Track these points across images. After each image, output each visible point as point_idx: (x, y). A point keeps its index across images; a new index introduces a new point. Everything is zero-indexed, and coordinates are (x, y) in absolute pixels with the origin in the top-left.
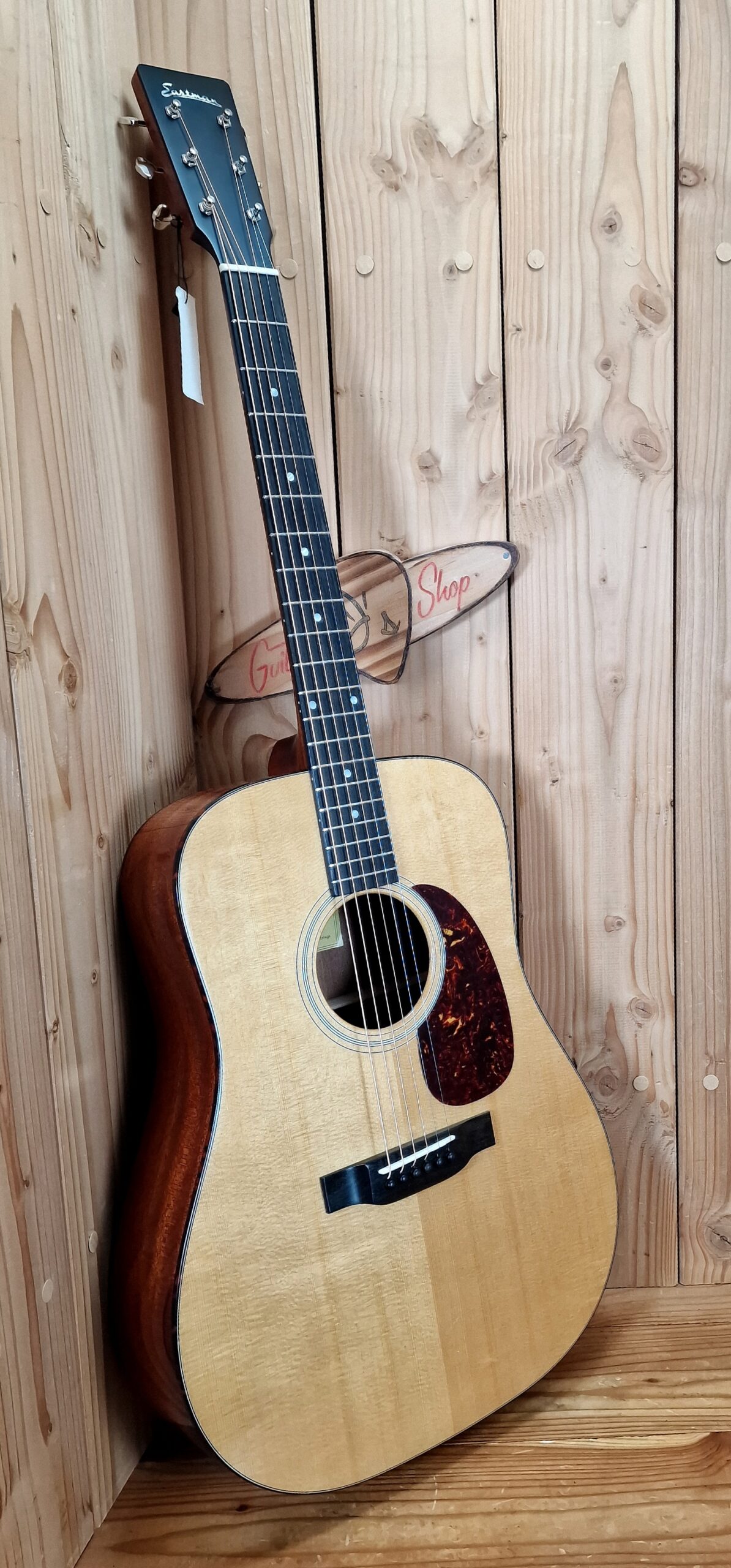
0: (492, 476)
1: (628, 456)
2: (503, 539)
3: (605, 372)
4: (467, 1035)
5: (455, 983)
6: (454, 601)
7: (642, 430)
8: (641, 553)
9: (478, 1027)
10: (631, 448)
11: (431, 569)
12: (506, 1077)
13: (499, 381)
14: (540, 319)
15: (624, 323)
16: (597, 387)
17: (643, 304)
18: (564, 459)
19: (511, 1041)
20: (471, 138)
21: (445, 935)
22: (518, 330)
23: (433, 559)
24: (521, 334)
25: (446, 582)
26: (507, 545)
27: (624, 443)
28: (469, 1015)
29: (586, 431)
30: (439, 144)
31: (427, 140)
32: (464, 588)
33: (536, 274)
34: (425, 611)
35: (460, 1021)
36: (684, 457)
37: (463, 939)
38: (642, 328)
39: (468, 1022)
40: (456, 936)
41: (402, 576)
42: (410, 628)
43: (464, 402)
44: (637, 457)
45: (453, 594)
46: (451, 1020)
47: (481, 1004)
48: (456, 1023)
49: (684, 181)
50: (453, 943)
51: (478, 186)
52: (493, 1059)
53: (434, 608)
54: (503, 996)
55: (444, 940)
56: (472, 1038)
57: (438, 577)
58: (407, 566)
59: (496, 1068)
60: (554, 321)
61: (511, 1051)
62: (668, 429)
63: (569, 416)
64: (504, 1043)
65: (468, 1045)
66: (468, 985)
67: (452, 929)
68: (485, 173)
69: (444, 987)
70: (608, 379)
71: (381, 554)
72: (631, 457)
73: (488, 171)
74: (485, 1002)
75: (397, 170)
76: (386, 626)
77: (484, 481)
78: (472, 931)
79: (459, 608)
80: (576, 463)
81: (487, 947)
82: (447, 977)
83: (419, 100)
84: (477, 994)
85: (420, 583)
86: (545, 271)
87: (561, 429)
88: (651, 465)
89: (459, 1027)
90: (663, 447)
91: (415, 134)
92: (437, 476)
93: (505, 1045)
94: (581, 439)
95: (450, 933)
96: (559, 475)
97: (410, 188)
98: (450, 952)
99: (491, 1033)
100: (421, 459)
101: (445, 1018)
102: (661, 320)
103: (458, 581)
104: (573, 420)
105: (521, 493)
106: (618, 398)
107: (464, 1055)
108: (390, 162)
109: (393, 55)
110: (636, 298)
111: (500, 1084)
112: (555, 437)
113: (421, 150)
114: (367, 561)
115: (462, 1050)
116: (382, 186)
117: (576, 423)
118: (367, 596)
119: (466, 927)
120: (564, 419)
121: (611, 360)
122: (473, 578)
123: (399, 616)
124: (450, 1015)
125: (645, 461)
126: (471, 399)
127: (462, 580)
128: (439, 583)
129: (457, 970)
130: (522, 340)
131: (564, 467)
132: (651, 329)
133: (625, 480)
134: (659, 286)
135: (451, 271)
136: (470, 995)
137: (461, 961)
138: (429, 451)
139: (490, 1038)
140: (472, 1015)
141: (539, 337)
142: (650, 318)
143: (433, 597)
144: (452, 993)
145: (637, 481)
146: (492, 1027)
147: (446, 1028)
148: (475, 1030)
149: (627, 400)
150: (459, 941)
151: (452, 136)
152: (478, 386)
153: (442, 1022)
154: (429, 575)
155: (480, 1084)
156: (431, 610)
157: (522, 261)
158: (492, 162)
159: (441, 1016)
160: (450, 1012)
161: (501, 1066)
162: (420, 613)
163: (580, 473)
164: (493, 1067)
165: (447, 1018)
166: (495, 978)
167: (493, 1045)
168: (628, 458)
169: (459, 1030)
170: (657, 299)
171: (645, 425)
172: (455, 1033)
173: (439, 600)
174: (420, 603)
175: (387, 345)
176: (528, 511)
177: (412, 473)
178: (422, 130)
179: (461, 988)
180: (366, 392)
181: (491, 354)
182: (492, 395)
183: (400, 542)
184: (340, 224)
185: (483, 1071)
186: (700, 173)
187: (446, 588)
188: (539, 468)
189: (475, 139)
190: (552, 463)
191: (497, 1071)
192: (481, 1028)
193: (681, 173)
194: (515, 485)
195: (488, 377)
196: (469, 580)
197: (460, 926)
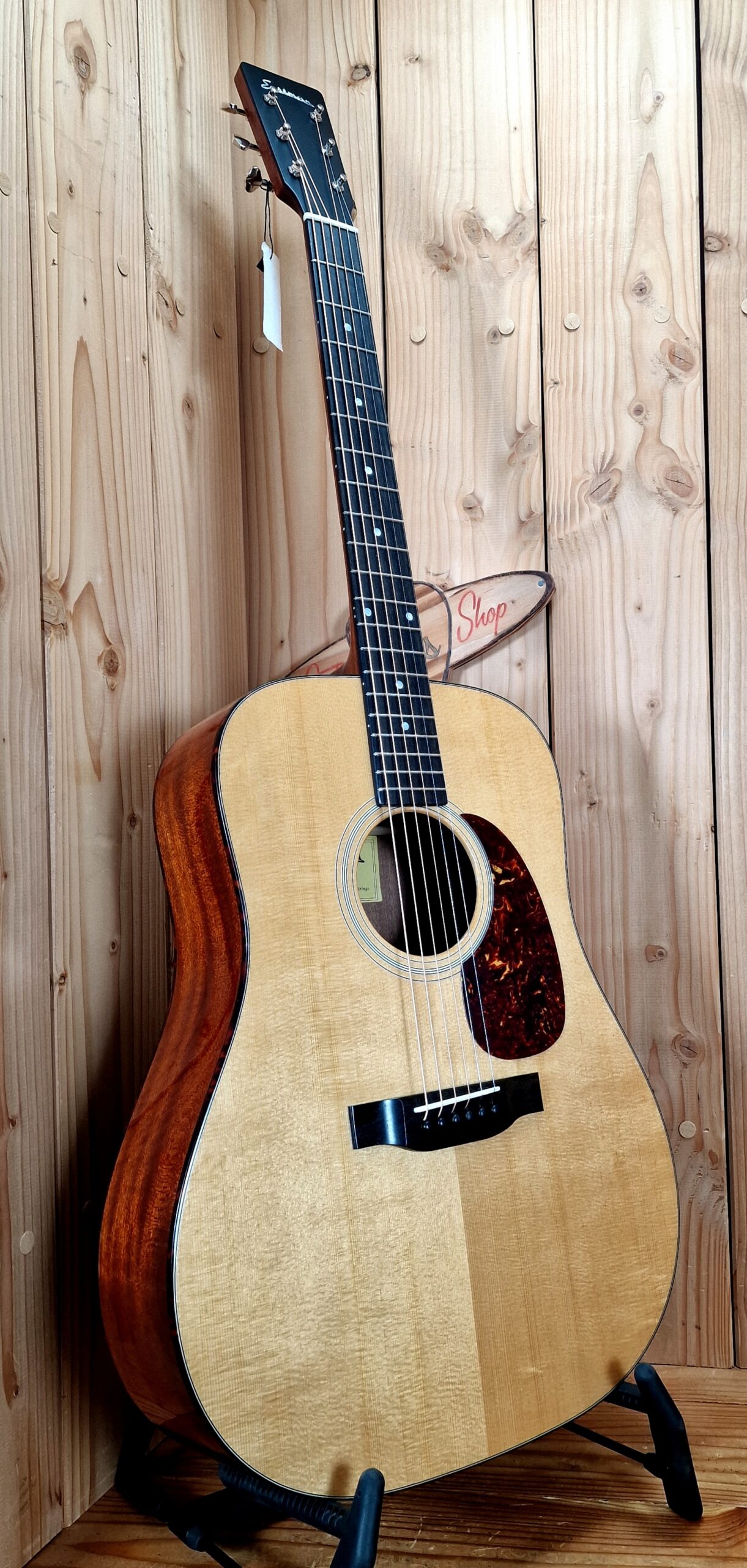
0: (531, 514)
1: (660, 492)
2: (542, 569)
3: (637, 417)
4: (515, 983)
5: (503, 926)
6: (491, 627)
7: (674, 468)
8: (674, 581)
9: (526, 977)
10: (664, 485)
11: (470, 597)
12: (556, 1039)
13: (539, 430)
14: (576, 374)
15: (655, 373)
16: (631, 430)
17: (672, 355)
18: (599, 497)
19: (562, 1001)
20: (514, 224)
21: (494, 872)
22: (556, 383)
23: (473, 588)
24: (558, 387)
25: (484, 608)
26: (545, 576)
27: (657, 480)
28: (518, 962)
29: (621, 472)
30: (485, 230)
31: (474, 228)
32: (500, 615)
33: (572, 334)
35: (506, 966)
36: (716, 492)
37: (512, 879)
38: (671, 376)
39: (515, 969)
40: (506, 875)
41: (443, 604)
42: (450, 652)
43: (504, 449)
44: (670, 493)
45: (490, 620)
46: (498, 963)
47: (529, 953)
48: (503, 968)
49: (709, 247)
50: (502, 882)
51: (520, 263)
52: (541, 1016)
53: (473, 633)
55: (493, 877)
56: (518, 989)
57: (477, 604)
58: (447, 595)
59: (546, 1026)
60: (589, 375)
61: (561, 1012)
62: (698, 466)
63: (604, 458)
64: (554, 1001)
65: (516, 994)
66: (517, 930)
67: (501, 868)
68: (526, 252)
69: (491, 925)
70: (641, 423)
71: (424, 584)
72: (664, 493)
73: (528, 250)
74: (534, 952)
75: (448, 254)
76: (427, 650)
77: (523, 519)
78: (522, 874)
79: (496, 633)
80: (611, 500)
82: (495, 916)
83: (468, 196)
84: (526, 943)
85: (459, 610)
86: (581, 329)
87: (596, 470)
88: (683, 500)
89: (506, 973)
90: (695, 483)
91: (464, 224)
92: (481, 516)
93: (556, 1005)
94: (615, 479)
95: (499, 870)
96: (597, 510)
97: (459, 267)
98: (498, 891)
99: (539, 986)
100: (465, 501)
101: (492, 959)
102: (691, 368)
103: (496, 608)
104: (607, 461)
105: (558, 530)
106: (650, 440)
107: (511, 1005)
108: (442, 248)
109: (445, 162)
110: (666, 351)
111: (550, 1045)
112: (590, 477)
113: (469, 237)
115: (510, 999)
116: (434, 268)
117: (611, 463)
119: (517, 869)
120: (599, 461)
121: (644, 406)
122: (509, 605)
123: (441, 640)
124: (496, 957)
125: (676, 496)
126: (512, 446)
127: (499, 606)
128: (477, 610)
129: (505, 910)
130: (559, 392)
131: (599, 504)
132: (680, 377)
133: (658, 513)
134: (687, 338)
135: (495, 335)
136: (518, 941)
137: (509, 902)
138: (473, 494)
139: (539, 992)
140: (521, 962)
141: (575, 389)
142: (679, 367)
143: (471, 623)
144: (500, 934)
145: (670, 515)
146: (541, 980)
147: (492, 971)
148: (523, 979)
149: (659, 441)
150: (509, 881)
151: (497, 223)
152: (519, 435)
153: (488, 963)
154: (469, 601)
155: (528, 1040)
156: (469, 634)
157: (559, 323)
158: (532, 243)
159: (487, 957)
160: (496, 954)
161: (551, 1024)
162: (459, 638)
163: (614, 509)
164: (541, 1025)
165: (495, 960)
166: (545, 929)
167: (542, 1001)
168: (661, 494)
169: (506, 976)
170: (686, 351)
171: (676, 463)
172: (502, 978)
173: (477, 626)
174: (459, 629)
175: (437, 403)
176: (565, 545)
177: (456, 513)
178: (469, 220)
179: (508, 931)
180: (417, 445)
181: (531, 405)
182: (531, 442)
183: (444, 576)
184: (398, 301)
185: (531, 1027)
186: (724, 240)
187: (484, 614)
188: (575, 506)
189: (517, 225)
190: (587, 502)
191: (547, 1030)
192: (529, 979)
193: (706, 242)
194: (553, 522)
195: (528, 426)
196: (505, 605)
197: (511, 866)
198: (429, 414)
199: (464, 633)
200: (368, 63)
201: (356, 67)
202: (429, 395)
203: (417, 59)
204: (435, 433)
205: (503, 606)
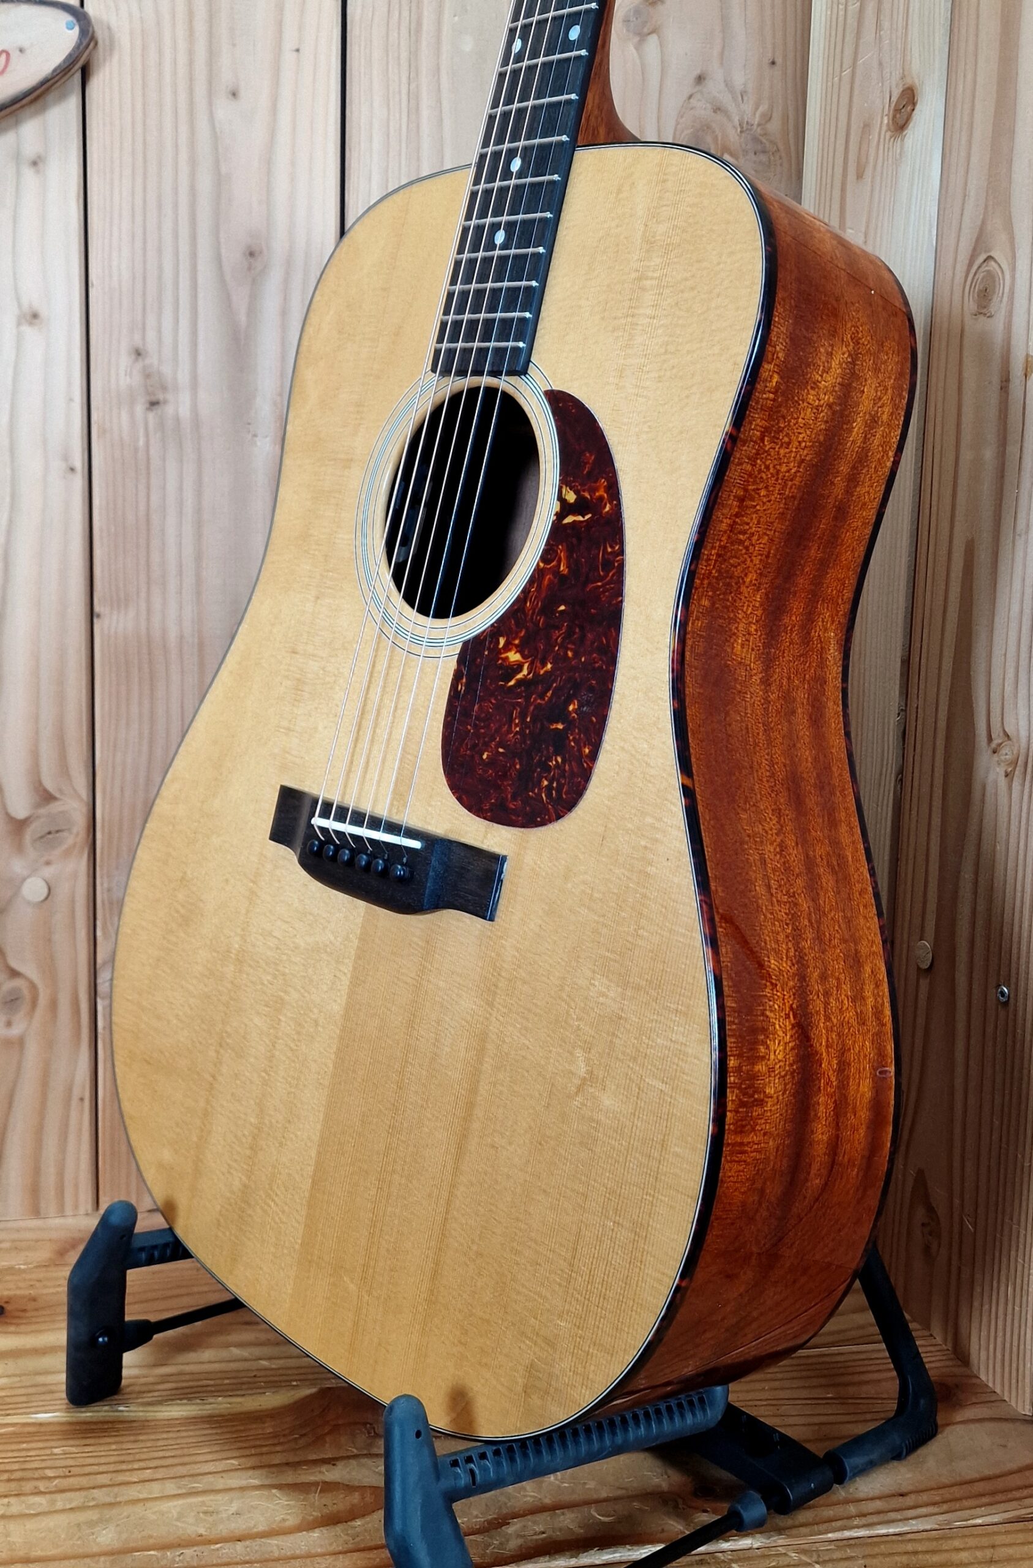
4: (524, 698)
5: (543, 595)
9: (549, 694)
12: (559, 817)
19: (594, 756)
21: (561, 499)
28: (544, 665)
35: (526, 666)
37: (587, 517)
39: (536, 675)
40: (577, 506)
46: (514, 657)
47: (570, 654)
48: (519, 667)
50: (569, 519)
52: (548, 769)
54: (612, 660)
55: (556, 507)
56: (532, 708)
59: (549, 788)
61: (586, 775)
64: (580, 751)
65: (522, 716)
66: (562, 608)
67: (574, 492)
69: (526, 593)
74: (576, 655)
78: (607, 509)
81: (622, 552)
82: (536, 577)
84: (569, 634)
89: (520, 676)
93: (579, 757)
95: (571, 497)
98: (558, 532)
99: (563, 716)
101: (507, 647)
107: (509, 731)
111: (543, 823)
119: (601, 498)
124: (517, 646)
129: (556, 571)
136: (559, 628)
137: (569, 558)
139: (560, 726)
140: (549, 666)
146: (571, 708)
147: (501, 667)
148: (542, 696)
150: (580, 518)
153: (499, 652)
155: (514, 797)
159: (503, 643)
160: (517, 642)
161: (559, 790)
164: (546, 783)
165: (510, 650)
167: (559, 742)
169: (520, 683)
172: (512, 683)
179: (548, 608)
185: (527, 780)
191: (549, 795)
192: (550, 699)
197: (592, 491)
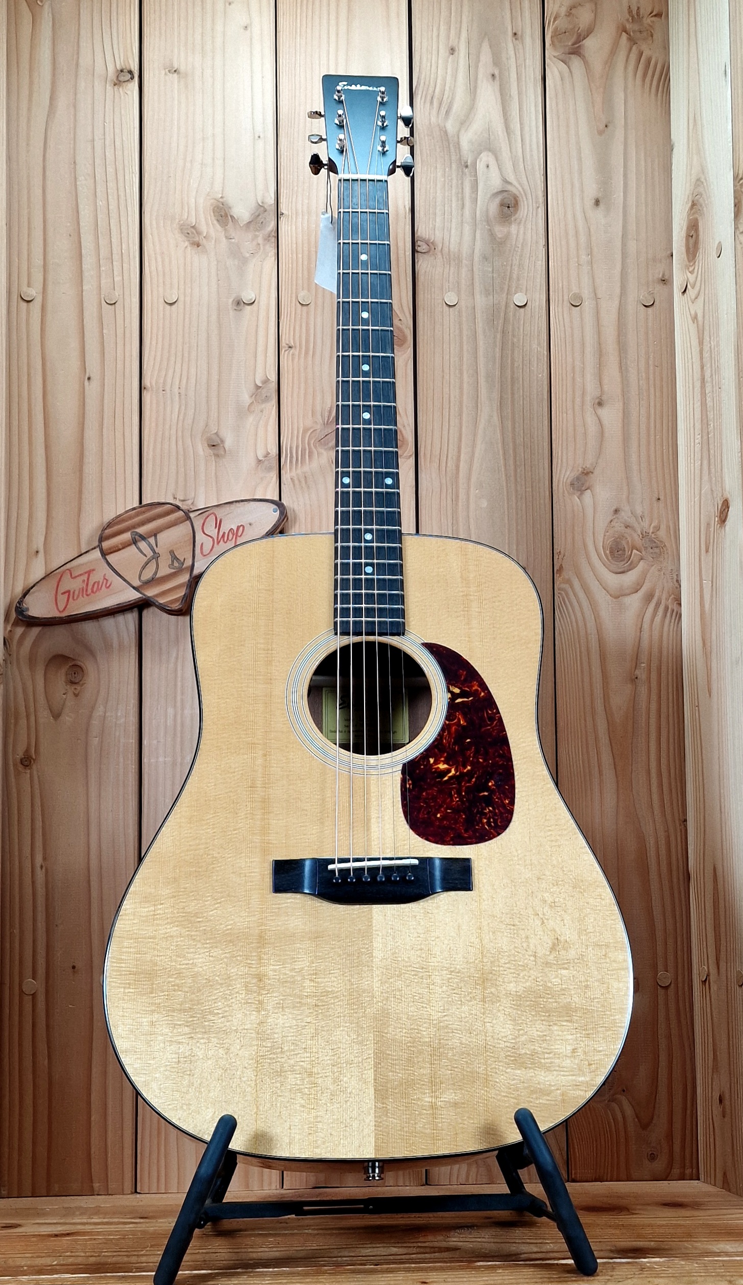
0: (267, 455)
2: (276, 498)
6: (231, 543)
11: (212, 518)
13: (274, 385)
14: (307, 341)
18: (326, 444)
20: (257, 214)
22: (290, 347)
23: (216, 511)
24: (292, 351)
25: (225, 528)
26: (279, 504)
30: (232, 217)
31: (223, 214)
32: (239, 534)
33: (305, 308)
34: (206, 551)
36: (423, 446)
41: (188, 522)
42: (193, 565)
43: (246, 399)
45: (230, 538)
49: (419, 249)
51: (261, 246)
53: (214, 549)
57: (218, 525)
58: (192, 515)
60: (317, 342)
63: (330, 412)
68: (267, 239)
71: (171, 504)
73: (269, 236)
75: (199, 233)
76: (173, 562)
77: (260, 458)
83: (218, 187)
85: (203, 528)
86: (312, 306)
87: (323, 421)
90: (406, 437)
91: (214, 210)
92: (222, 453)
96: (323, 455)
97: (210, 245)
100: (209, 439)
102: (404, 344)
103: (235, 530)
104: (333, 415)
105: (290, 469)
108: (193, 227)
109: (198, 157)
112: (318, 427)
113: (218, 221)
114: (160, 510)
116: (187, 243)
118: (159, 536)
120: (326, 414)
122: (247, 525)
123: (184, 555)
126: (251, 396)
127: (238, 528)
128: (219, 529)
130: (293, 355)
131: (326, 449)
134: (401, 321)
135: (238, 303)
138: (216, 434)
141: (307, 353)
143: (213, 540)
151: (242, 211)
152: (258, 387)
154: (211, 522)
156: (211, 550)
157: (294, 298)
158: (272, 231)
162: (202, 553)
170: (400, 330)
173: (218, 543)
174: (202, 544)
175: (186, 355)
176: (296, 482)
177: (201, 449)
178: (218, 207)
180: (168, 388)
181: (268, 366)
182: (268, 395)
183: (190, 502)
184: (153, 268)
186: (430, 244)
187: (224, 533)
188: (305, 450)
189: (259, 215)
190: (316, 447)
193: (416, 244)
194: (286, 462)
195: (266, 381)
196: (244, 527)
198: (178, 365)
199: (206, 549)
200: (133, 69)
201: (122, 71)
202: (180, 347)
203: (175, 71)
204: (184, 381)
205: (241, 528)
